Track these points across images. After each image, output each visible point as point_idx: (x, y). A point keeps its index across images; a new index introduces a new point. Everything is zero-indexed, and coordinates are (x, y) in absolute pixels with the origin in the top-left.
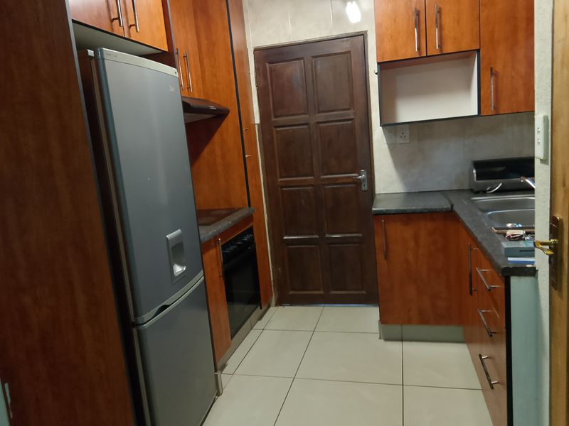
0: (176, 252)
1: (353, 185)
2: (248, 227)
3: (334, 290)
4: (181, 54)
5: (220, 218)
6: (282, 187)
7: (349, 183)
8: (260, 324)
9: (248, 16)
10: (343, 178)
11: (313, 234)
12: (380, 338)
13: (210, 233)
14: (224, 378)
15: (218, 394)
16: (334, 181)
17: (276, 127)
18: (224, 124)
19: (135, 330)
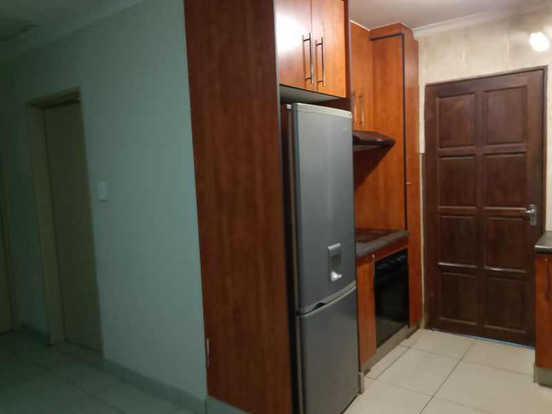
0: (335, 261)
1: (520, 220)
2: (402, 249)
3: (488, 324)
4: (357, 94)
5: (377, 237)
6: (441, 214)
7: (516, 217)
8: (406, 342)
9: (423, 57)
10: (509, 211)
11: (470, 264)
12: (534, 382)
13: (366, 250)
14: (366, 380)
15: (360, 392)
16: (498, 213)
17: (440, 157)
18: (389, 154)
19: (297, 318)
